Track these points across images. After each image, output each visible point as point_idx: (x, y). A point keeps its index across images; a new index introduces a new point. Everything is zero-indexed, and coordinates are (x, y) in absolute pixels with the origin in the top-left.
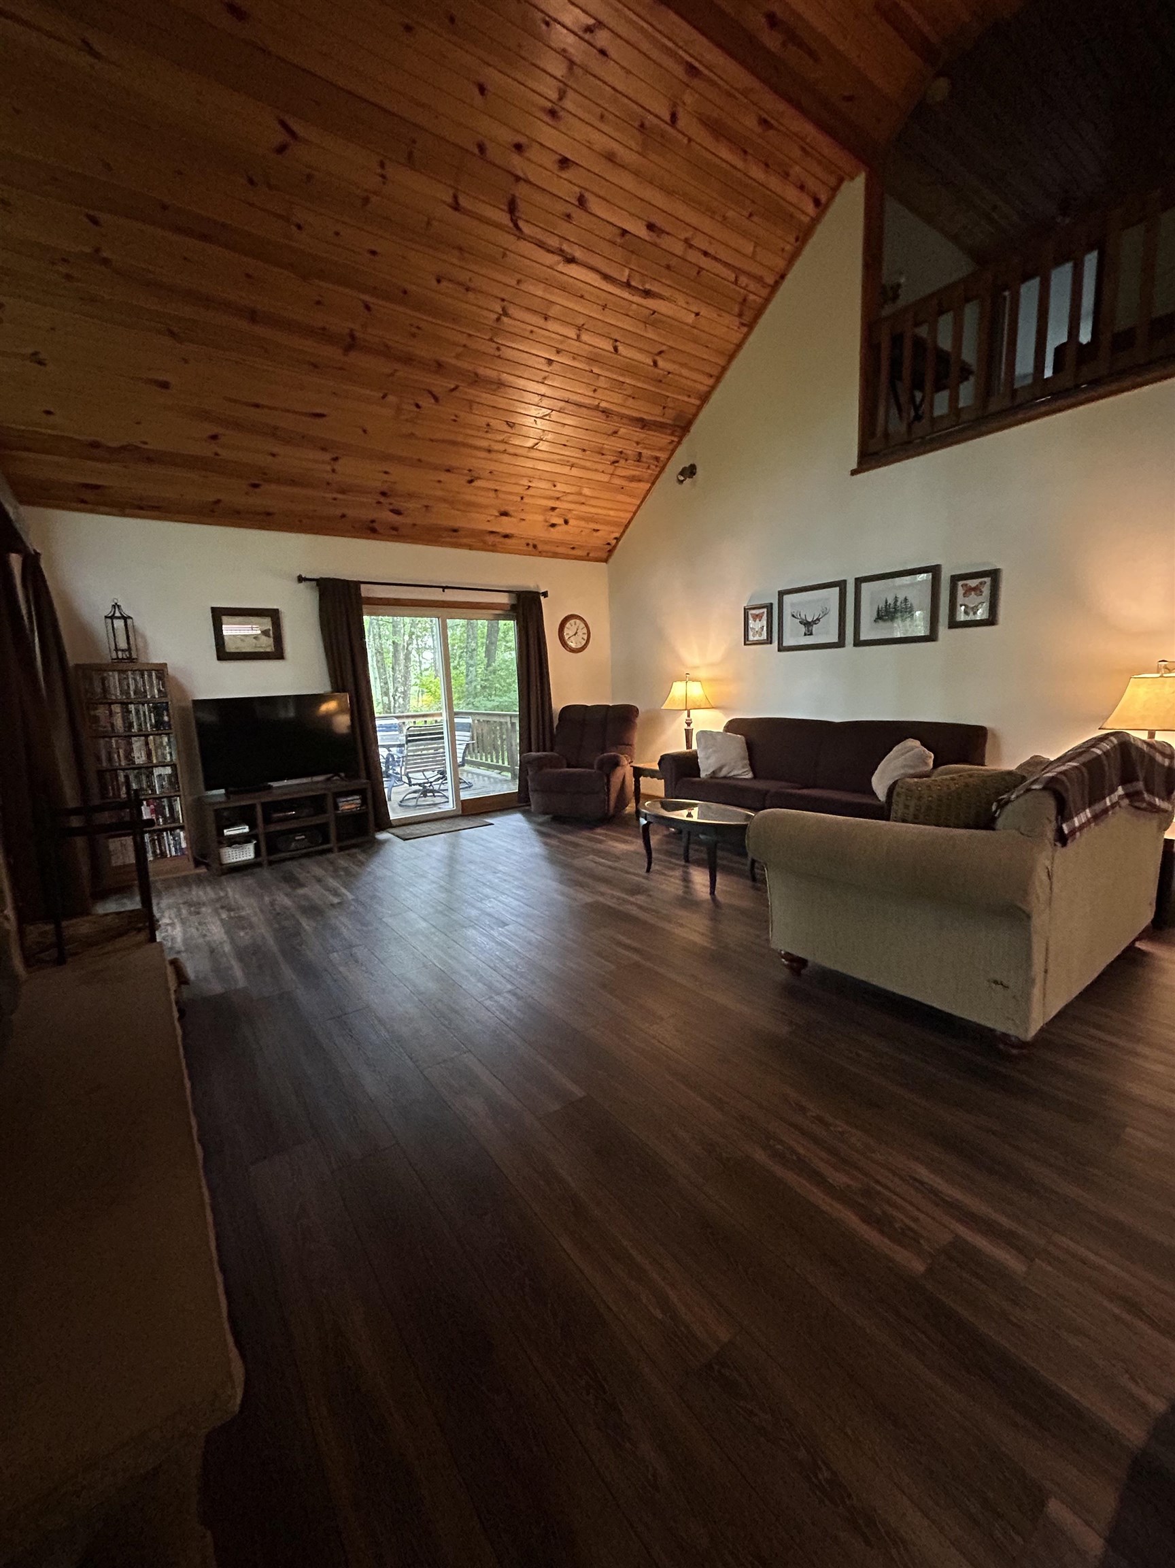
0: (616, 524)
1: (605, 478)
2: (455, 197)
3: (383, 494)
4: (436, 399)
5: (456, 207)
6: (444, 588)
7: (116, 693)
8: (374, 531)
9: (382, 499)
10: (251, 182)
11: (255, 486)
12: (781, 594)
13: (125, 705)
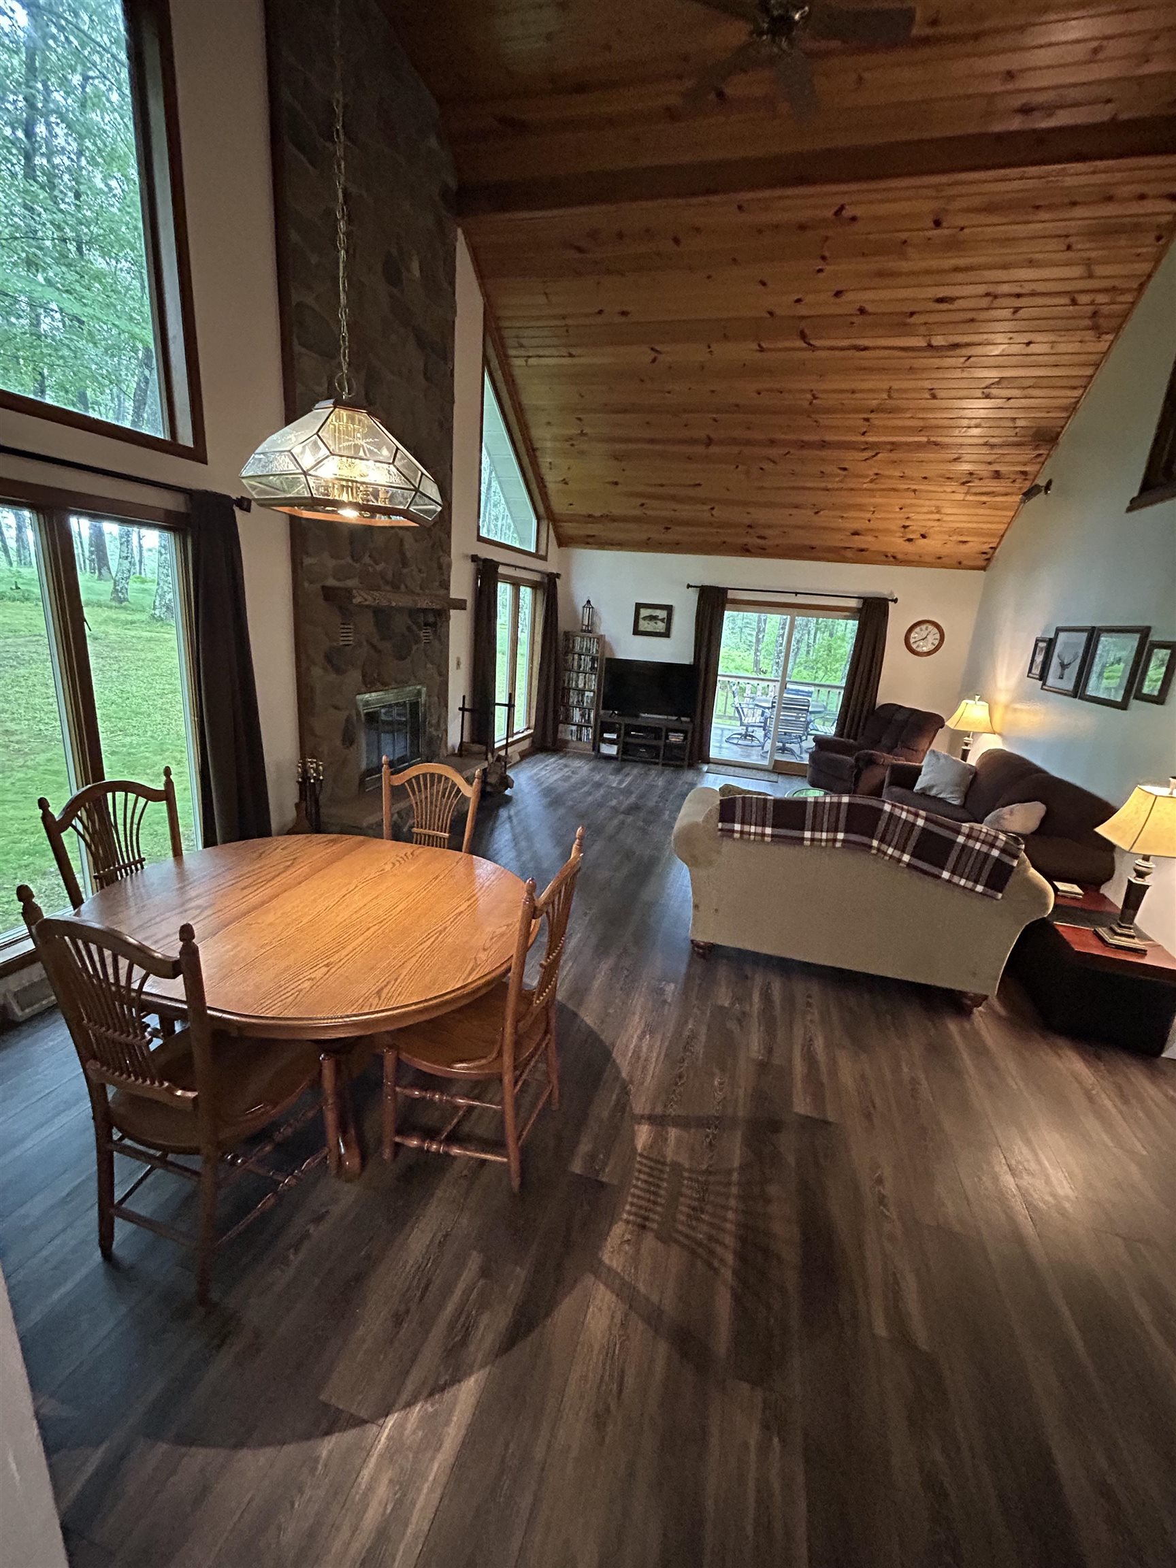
0: (992, 535)
1: (960, 497)
2: (759, 345)
3: (750, 526)
4: (774, 462)
5: (762, 350)
6: (796, 593)
7: (577, 649)
8: (748, 550)
9: (750, 530)
10: (642, 381)
11: (667, 528)
12: (1058, 630)
13: (580, 655)
